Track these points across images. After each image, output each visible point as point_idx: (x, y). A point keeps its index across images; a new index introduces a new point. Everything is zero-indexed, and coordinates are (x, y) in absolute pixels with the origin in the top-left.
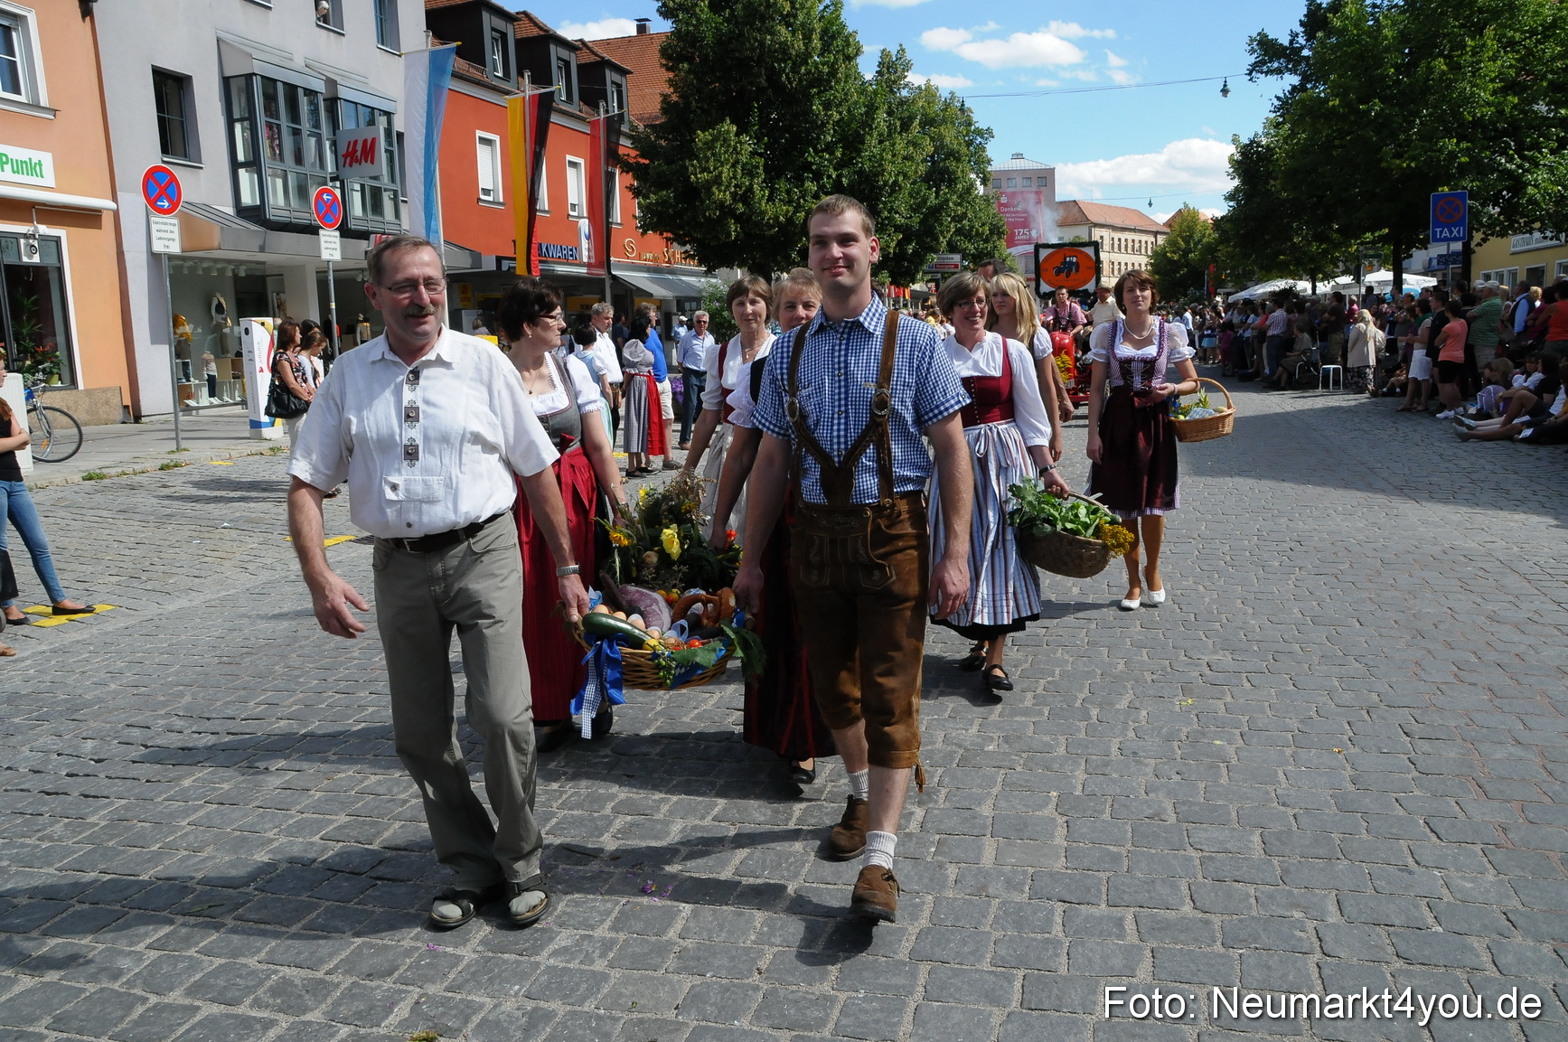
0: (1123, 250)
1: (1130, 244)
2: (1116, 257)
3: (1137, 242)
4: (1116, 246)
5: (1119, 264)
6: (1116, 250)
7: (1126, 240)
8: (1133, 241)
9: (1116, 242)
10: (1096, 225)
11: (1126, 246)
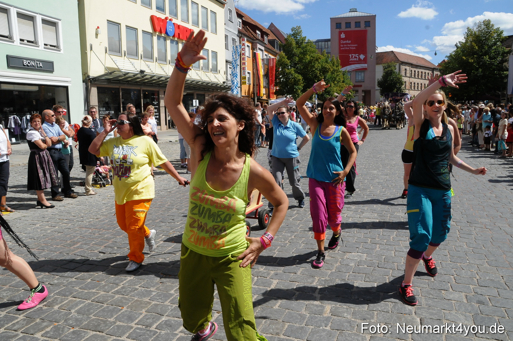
0: (416, 77)
1: (420, 74)
2: (413, 80)
3: (423, 73)
4: (413, 74)
5: (415, 83)
6: (413, 76)
7: (418, 72)
8: (422, 72)
9: (413, 72)
10: (403, 63)
11: (418, 75)
